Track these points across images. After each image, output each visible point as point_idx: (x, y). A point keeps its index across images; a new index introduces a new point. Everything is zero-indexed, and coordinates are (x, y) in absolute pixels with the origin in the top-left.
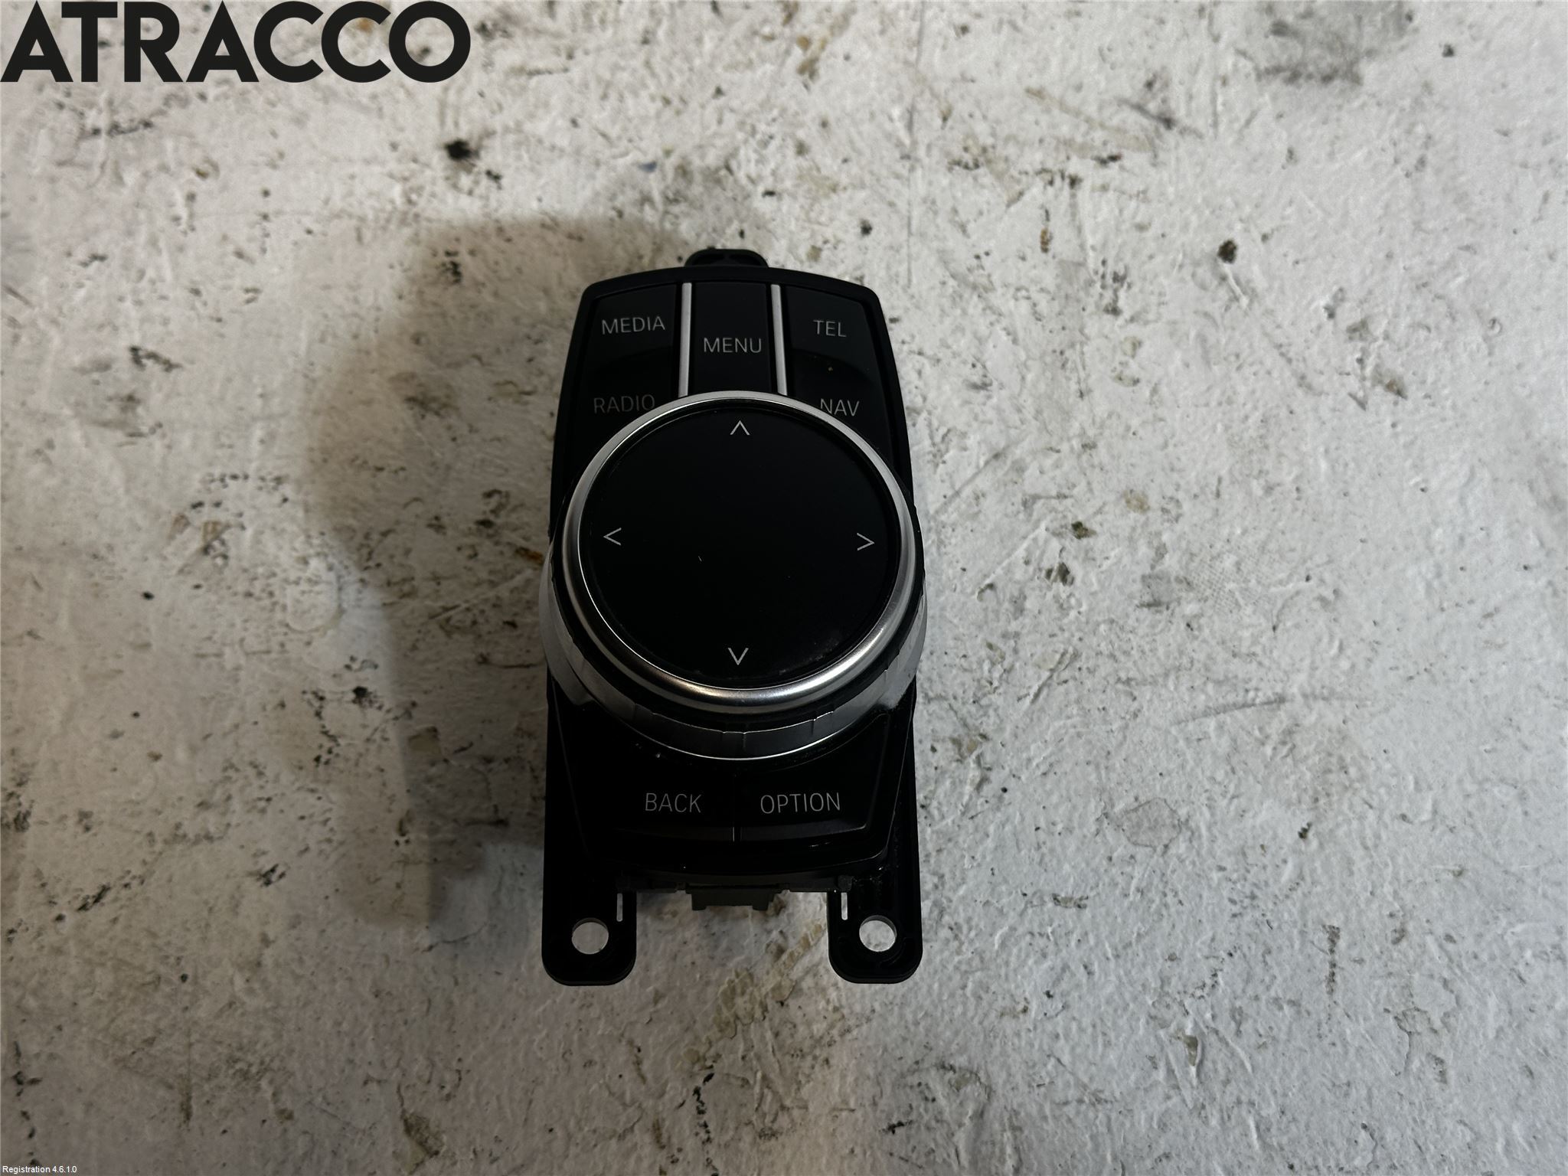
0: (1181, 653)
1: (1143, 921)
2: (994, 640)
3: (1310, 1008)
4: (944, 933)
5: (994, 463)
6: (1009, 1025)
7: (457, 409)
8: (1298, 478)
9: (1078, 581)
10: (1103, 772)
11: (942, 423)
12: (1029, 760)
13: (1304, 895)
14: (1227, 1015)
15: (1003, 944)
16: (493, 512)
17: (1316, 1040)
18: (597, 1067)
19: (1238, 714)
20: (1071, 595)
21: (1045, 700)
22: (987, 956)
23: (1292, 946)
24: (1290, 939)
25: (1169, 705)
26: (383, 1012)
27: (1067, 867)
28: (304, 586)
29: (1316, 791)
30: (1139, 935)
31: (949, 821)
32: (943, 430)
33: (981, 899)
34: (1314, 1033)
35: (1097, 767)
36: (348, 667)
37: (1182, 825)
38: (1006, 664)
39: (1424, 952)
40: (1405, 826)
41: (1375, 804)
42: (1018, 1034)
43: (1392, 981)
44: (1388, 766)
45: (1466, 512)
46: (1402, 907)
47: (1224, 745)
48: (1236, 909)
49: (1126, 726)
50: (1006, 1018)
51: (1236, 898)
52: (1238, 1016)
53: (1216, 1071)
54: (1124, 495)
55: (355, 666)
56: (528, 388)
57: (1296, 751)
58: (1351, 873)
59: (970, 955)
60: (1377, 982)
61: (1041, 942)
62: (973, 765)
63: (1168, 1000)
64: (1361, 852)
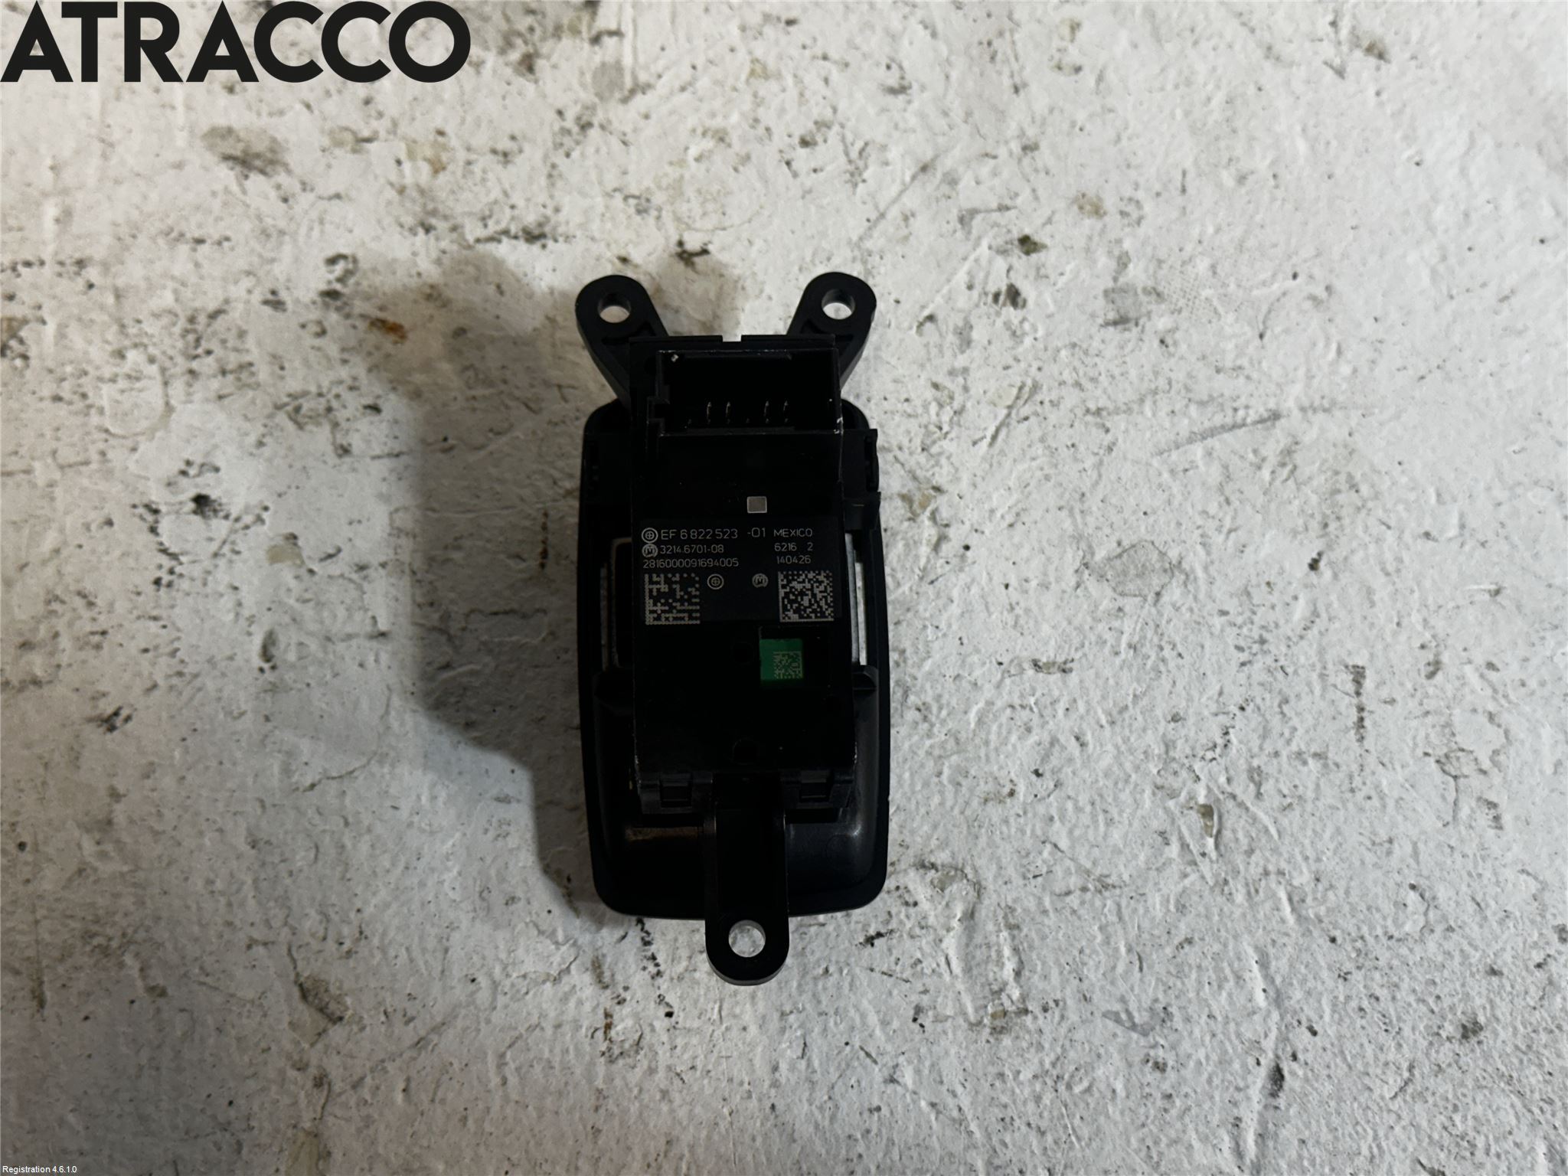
0: (1156, 374)
1: (1138, 681)
2: (941, 379)
3: (1338, 760)
4: (911, 715)
5: (921, 177)
6: (994, 812)
7: (285, 165)
8: (1273, 163)
9: (1031, 303)
10: (1078, 517)
11: (856, 136)
12: (992, 511)
13: (1321, 633)
14: (1244, 776)
15: (980, 722)
16: (340, 280)
17: (1349, 795)
18: (521, 904)
19: (1227, 436)
20: (1024, 320)
21: (1005, 441)
22: (963, 736)
23: (1312, 692)
24: (1309, 684)
25: (1148, 435)
26: (263, 864)
27: (1046, 628)
28: (122, 384)
29: (1325, 516)
30: (1135, 696)
31: (905, 588)
32: (859, 144)
33: (951, 672)
34: (1346, 786)
35: (1071, 511)
36: (184, 473)
37: (1174, 568)
38: (956, 405)
39: (1463, 685)
40: (1430, 543)
41: (1392, 524)
42: (1006, 821)
43: (1430, 720)
44: (1404, 480)
45: (1469, 184)
46: (1434, 637)
47: (1215, 474)
48: (1244, 657)
49: (1101, 462)
50: (990, 804)
51: (1242, 643)
52: (1256, 776)
53: (1237, 840)
54: (1075, 200)
55: (192, 471)
56: (366, 133)
57: (1297, 473)
58: (1373, 604)
59: (943, 738)
60: (1414, 723)
61: (1025, 715)
62: (927, 523)
63: (1175, 766)
64: (1383, 579)
